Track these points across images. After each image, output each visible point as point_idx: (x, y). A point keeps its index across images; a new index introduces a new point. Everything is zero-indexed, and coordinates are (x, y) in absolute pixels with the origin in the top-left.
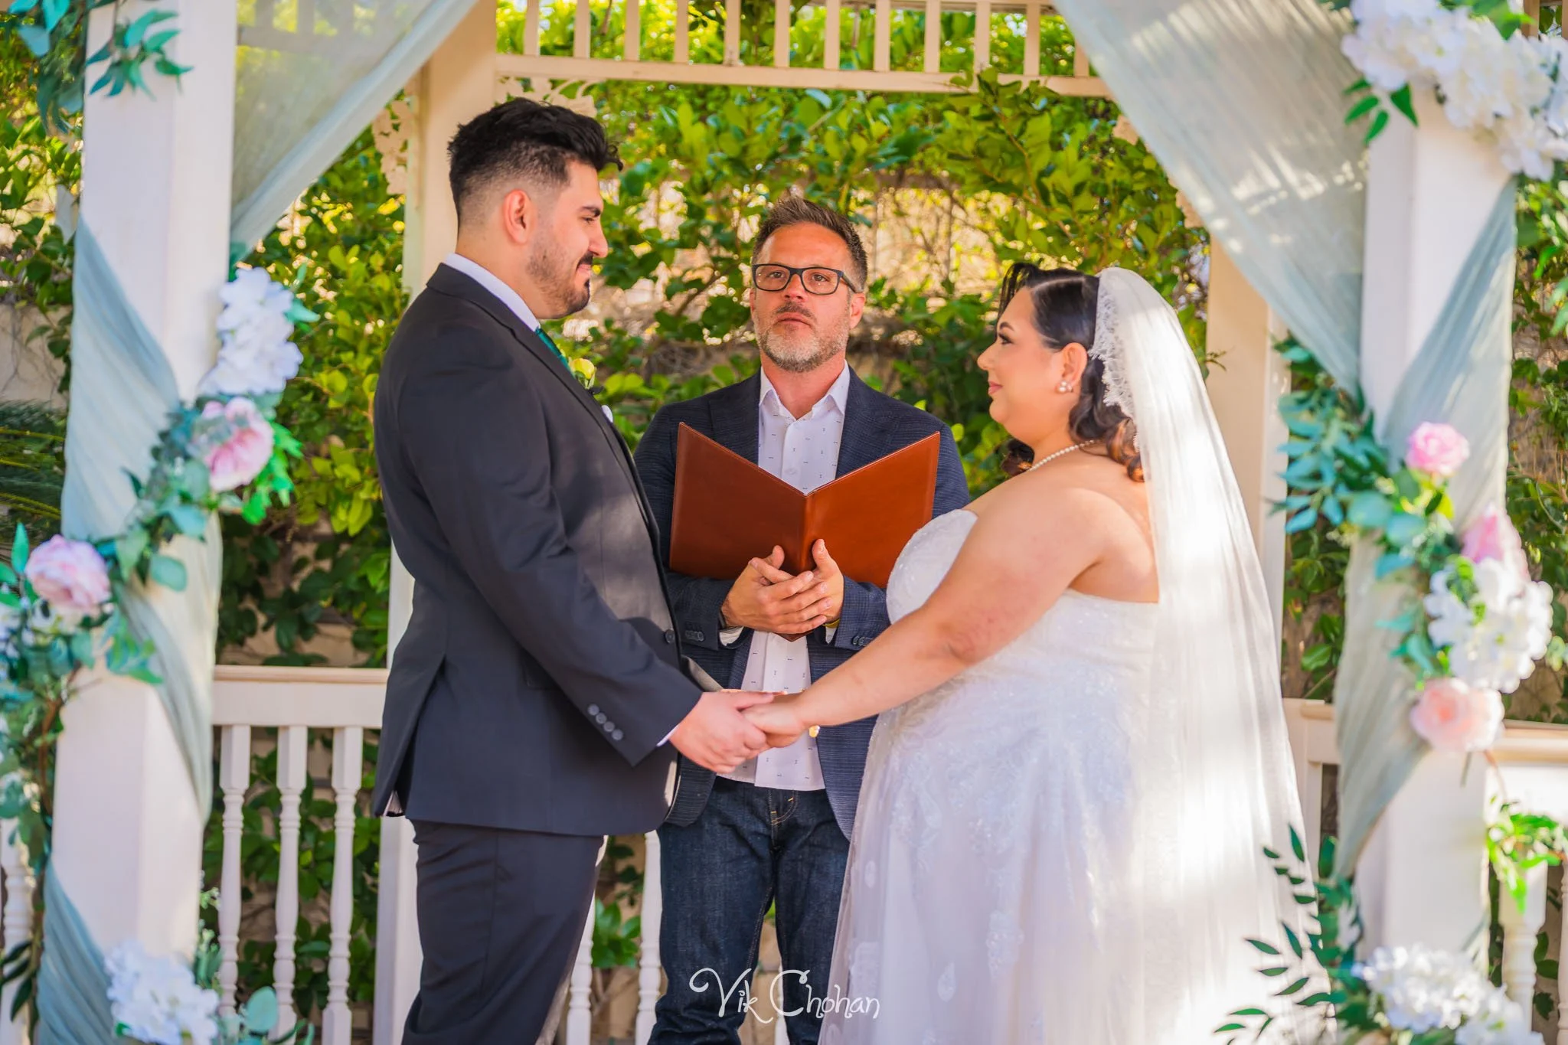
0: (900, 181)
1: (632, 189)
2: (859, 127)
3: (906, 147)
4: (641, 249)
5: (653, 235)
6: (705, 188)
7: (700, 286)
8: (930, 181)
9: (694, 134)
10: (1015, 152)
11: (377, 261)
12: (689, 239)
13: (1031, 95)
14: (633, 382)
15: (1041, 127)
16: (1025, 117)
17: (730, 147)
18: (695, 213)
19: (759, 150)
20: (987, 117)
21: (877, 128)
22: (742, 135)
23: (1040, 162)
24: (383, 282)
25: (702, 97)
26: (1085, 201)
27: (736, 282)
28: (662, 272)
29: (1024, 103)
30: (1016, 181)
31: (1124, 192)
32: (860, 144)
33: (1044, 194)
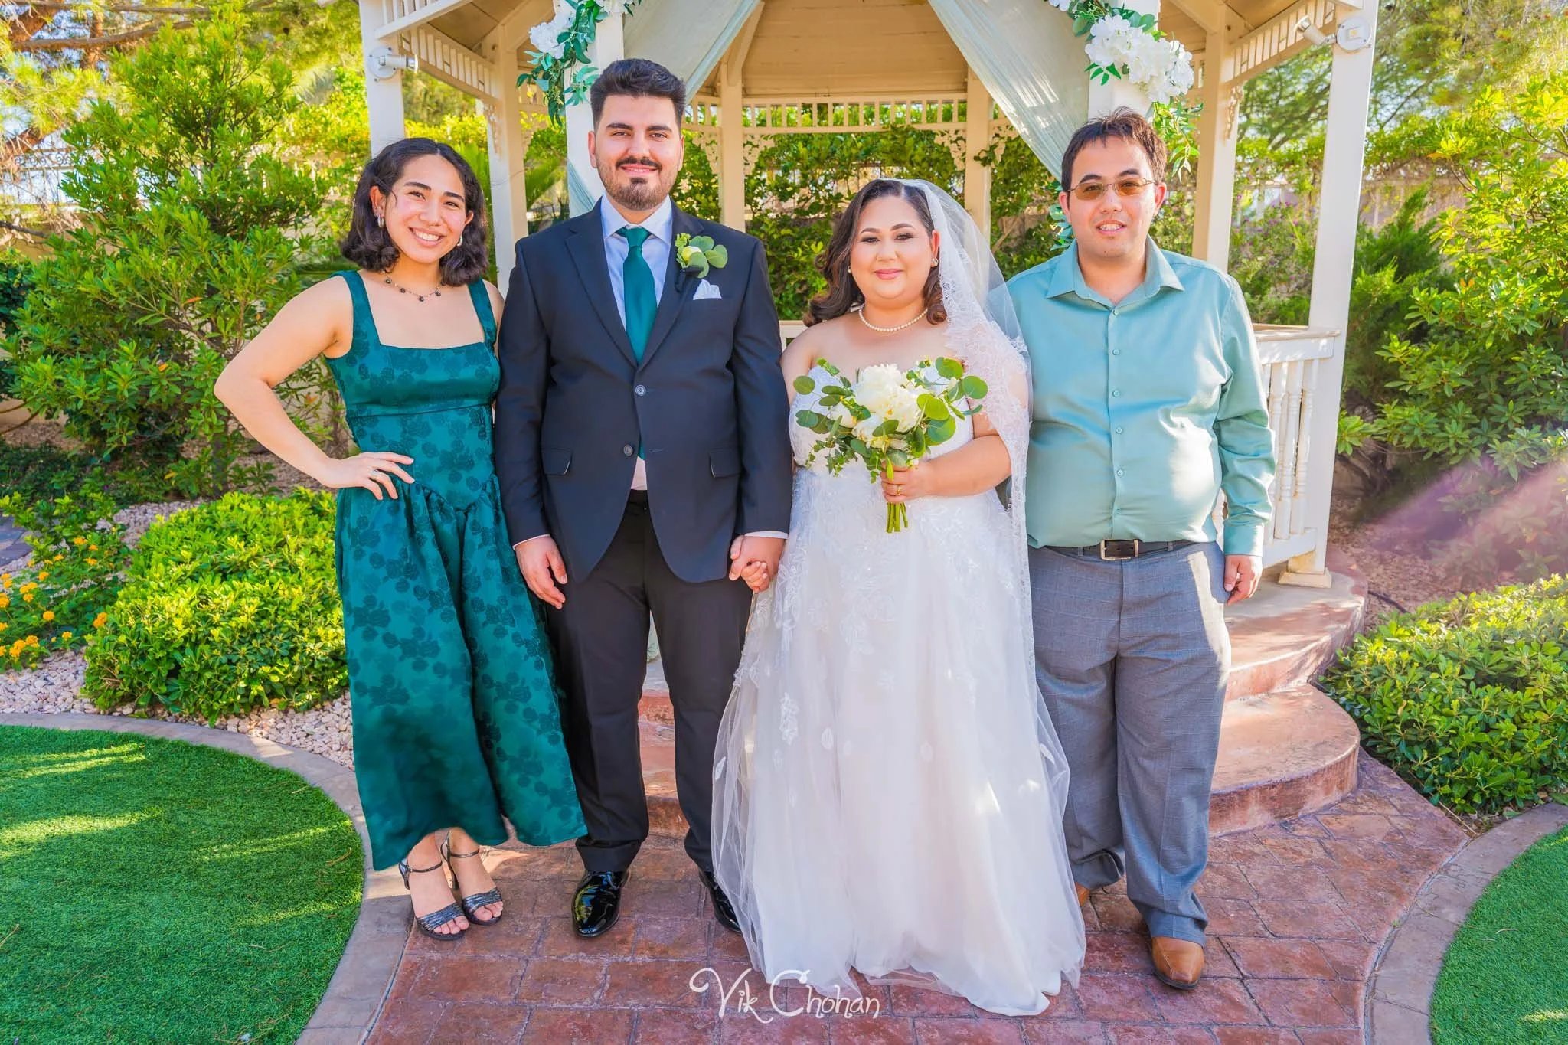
0: (865, 165)
1: (786, 171)
2: (854, 144)
3: (867, 153)
4: (789, 189)
5: (792, 185)
6: (807, 168)
7: (807, 199)
8: (874, 165)
9: (803, 150)
10: (902, 150)
11: (711, 198)
12: (804, 185)
13: (907, 130)
14: (789, 231)
15: (910, 141)
16: (906, 137)
17: (815, 154)
18: (805, 176)
19: (823, 155)
20: (894, 138)
21: (859, 145)
22: (818, 150)
23: (911, 152)
24: (713, 205)
25: (807, 140)
26: (925, 165)
27: (818, 197)
28: (797, 196)
29: (906, 132)
30: (902, 158)
31: (937, 160)
32: (854, 151)
33: (912, 163)
